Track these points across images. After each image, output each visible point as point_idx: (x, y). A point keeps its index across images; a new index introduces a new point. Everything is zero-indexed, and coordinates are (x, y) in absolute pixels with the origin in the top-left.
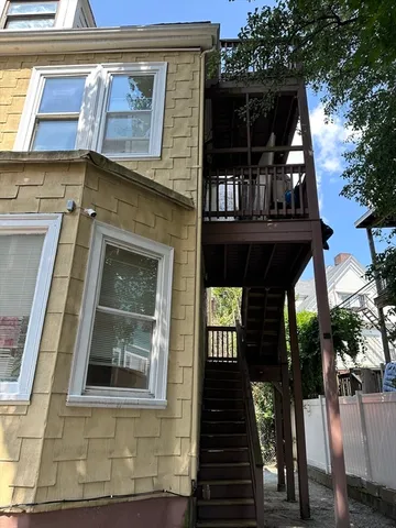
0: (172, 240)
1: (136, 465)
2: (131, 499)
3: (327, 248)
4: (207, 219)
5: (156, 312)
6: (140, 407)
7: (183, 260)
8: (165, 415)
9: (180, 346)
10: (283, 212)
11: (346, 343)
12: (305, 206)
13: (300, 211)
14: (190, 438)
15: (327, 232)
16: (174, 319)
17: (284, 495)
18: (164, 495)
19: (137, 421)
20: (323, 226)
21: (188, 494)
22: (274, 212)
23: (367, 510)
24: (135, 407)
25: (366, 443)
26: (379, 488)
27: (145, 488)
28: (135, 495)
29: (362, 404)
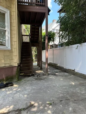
0: (9, 8)
1: (5, 61)
2: (4, 67)
3: (49, 15)
4: (19, 3)
5: (6, 28)
6: (4, 50)
7: (12, 14)
8: (11, 51)
9: (13, 36)
10: (39, 4)
11: (52, 39)
12: (45, 3)
13: (43, 4)
14: (17, 56)
15: (49, 11)
16: (11, 30)
17: (38, 66)
18: (12, 66)
19: (4, 52)
20: (48, 9)
21: (17, 66)
22: (37, 3)
23: (52, 67)
24: (3, 49)
25: (53, 57)
26: (54, 64)
27: (7, 65)
28: (5, 67)
29: (53, 50)
